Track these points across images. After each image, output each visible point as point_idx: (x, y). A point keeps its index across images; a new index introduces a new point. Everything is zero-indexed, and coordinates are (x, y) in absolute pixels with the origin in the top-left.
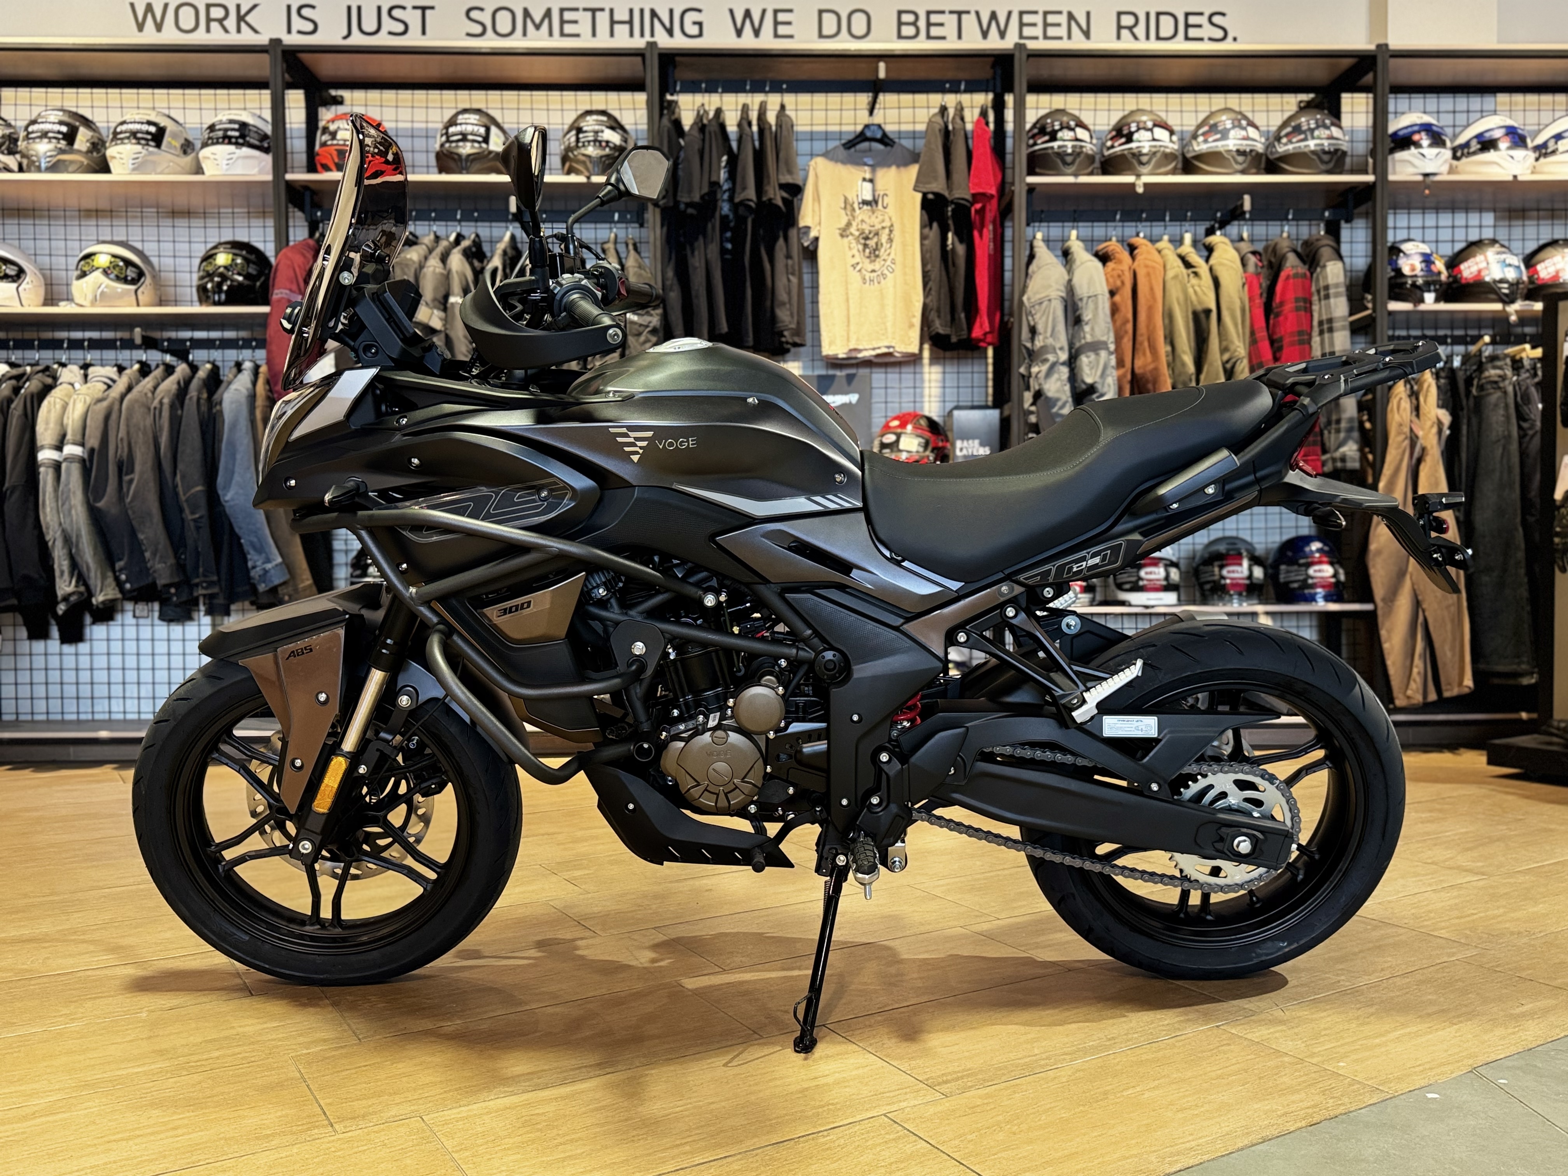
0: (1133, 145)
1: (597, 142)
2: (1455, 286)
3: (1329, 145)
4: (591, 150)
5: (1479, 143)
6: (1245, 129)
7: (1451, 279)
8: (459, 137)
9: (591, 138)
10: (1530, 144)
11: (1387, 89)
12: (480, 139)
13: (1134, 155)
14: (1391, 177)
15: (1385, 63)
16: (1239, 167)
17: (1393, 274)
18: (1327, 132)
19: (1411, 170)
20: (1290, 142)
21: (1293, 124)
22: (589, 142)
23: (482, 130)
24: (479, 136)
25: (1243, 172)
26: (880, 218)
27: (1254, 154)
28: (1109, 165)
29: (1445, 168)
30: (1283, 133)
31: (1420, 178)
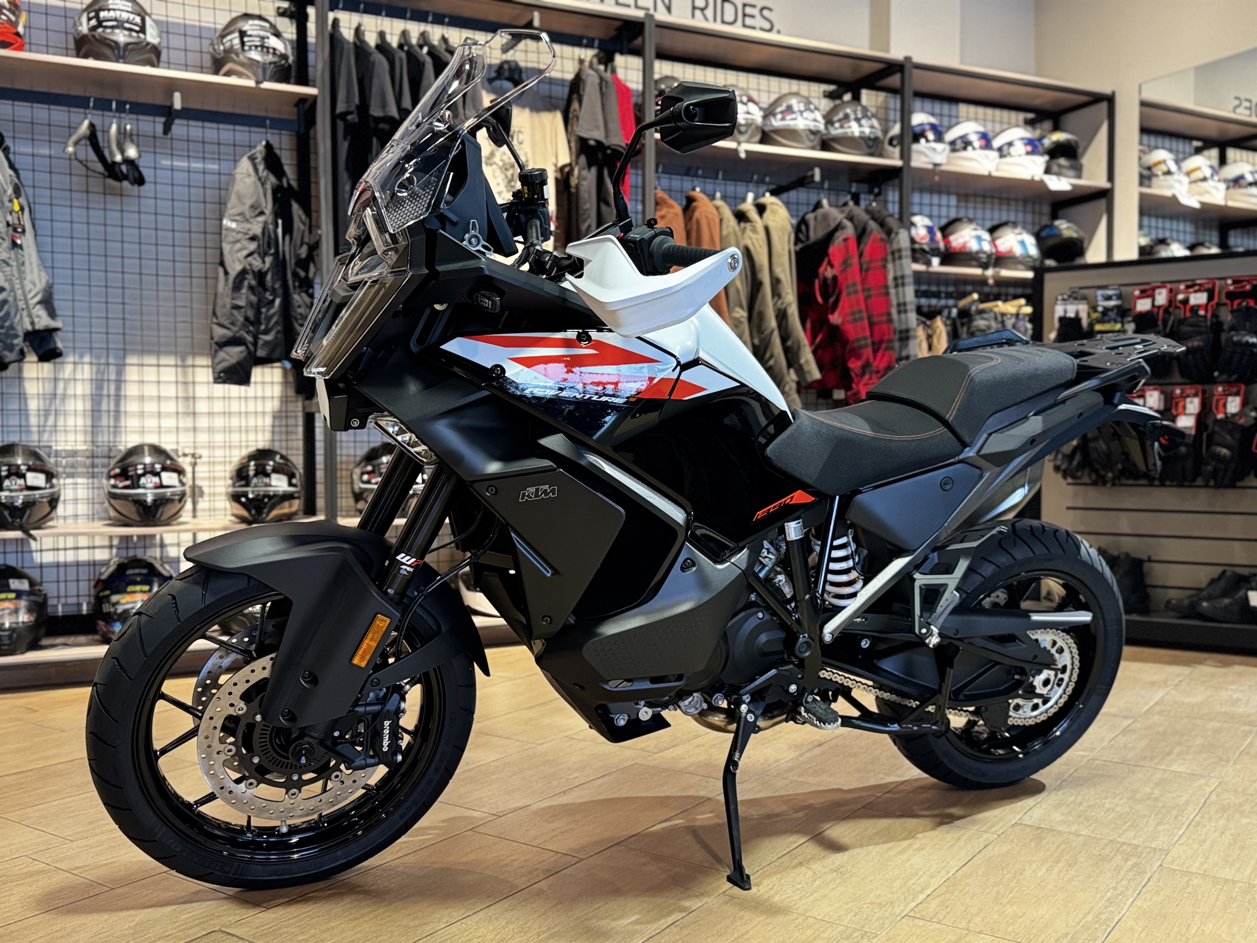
1: (263, 48)
2: (947, 253)
3: (870, 133)
4: (255, 55)
5: (961, 142)
6: (812, 112)
7: (946, 248)
8: (114, 23)
9: (258, 43)
10: (994, 146)
11: (911, 94)
12: (137, 28)
14: (913, 164)
15: (910, 73)
16: (810, 144)
18: (870, 123)
19: (924, 159)
20: (842, 127)
22: (256, 47)
23: (138, 19)
24: (136, 24)
25: (813, 148)
27: (819, 133)
30: (836, 119)
31: (930, 167)
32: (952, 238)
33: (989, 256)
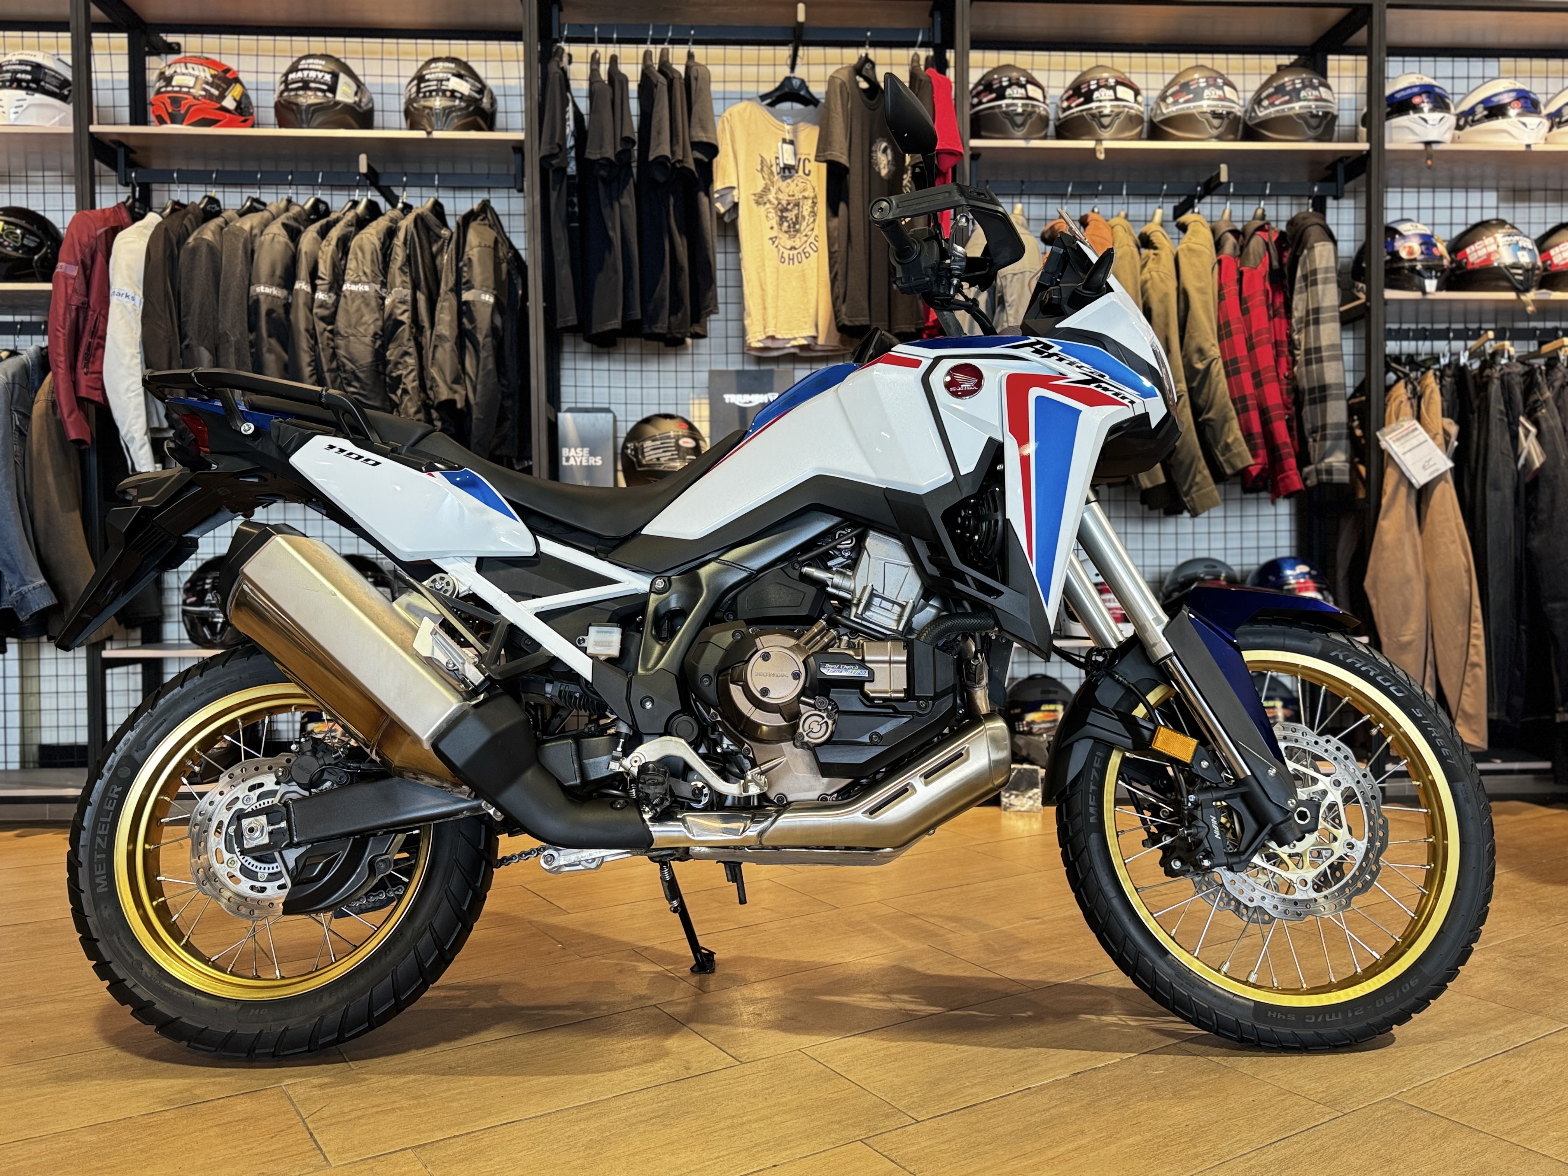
0: (1093, 105)
1: (442, 92)
2: (1458, 272)
3: (1317, 107)
5: (1485, 109)
6: (1221, 88)
7: (1454, 265)
10: (1545, 112)
11: (1383, 51)
12: (325, 87)
13: (1093, 116)
14: (1388, 146)
15: (1381, 14)
16: (1215, 132)
17: (1388, 258)
18: (1316, 93)
19: (1410, 137)
20: (1272, 105)
21: (1275, 84)
23: (328, 77)
24: (325, 84)
25: (1219, 138)
26: (802, 186)
27: (1231, 116)
28: (1065, 129)
29: (1447, 137)
30: (1264, 95)
31: (1421, 147)
32: (1468, 251)
33: (1529, 271)
